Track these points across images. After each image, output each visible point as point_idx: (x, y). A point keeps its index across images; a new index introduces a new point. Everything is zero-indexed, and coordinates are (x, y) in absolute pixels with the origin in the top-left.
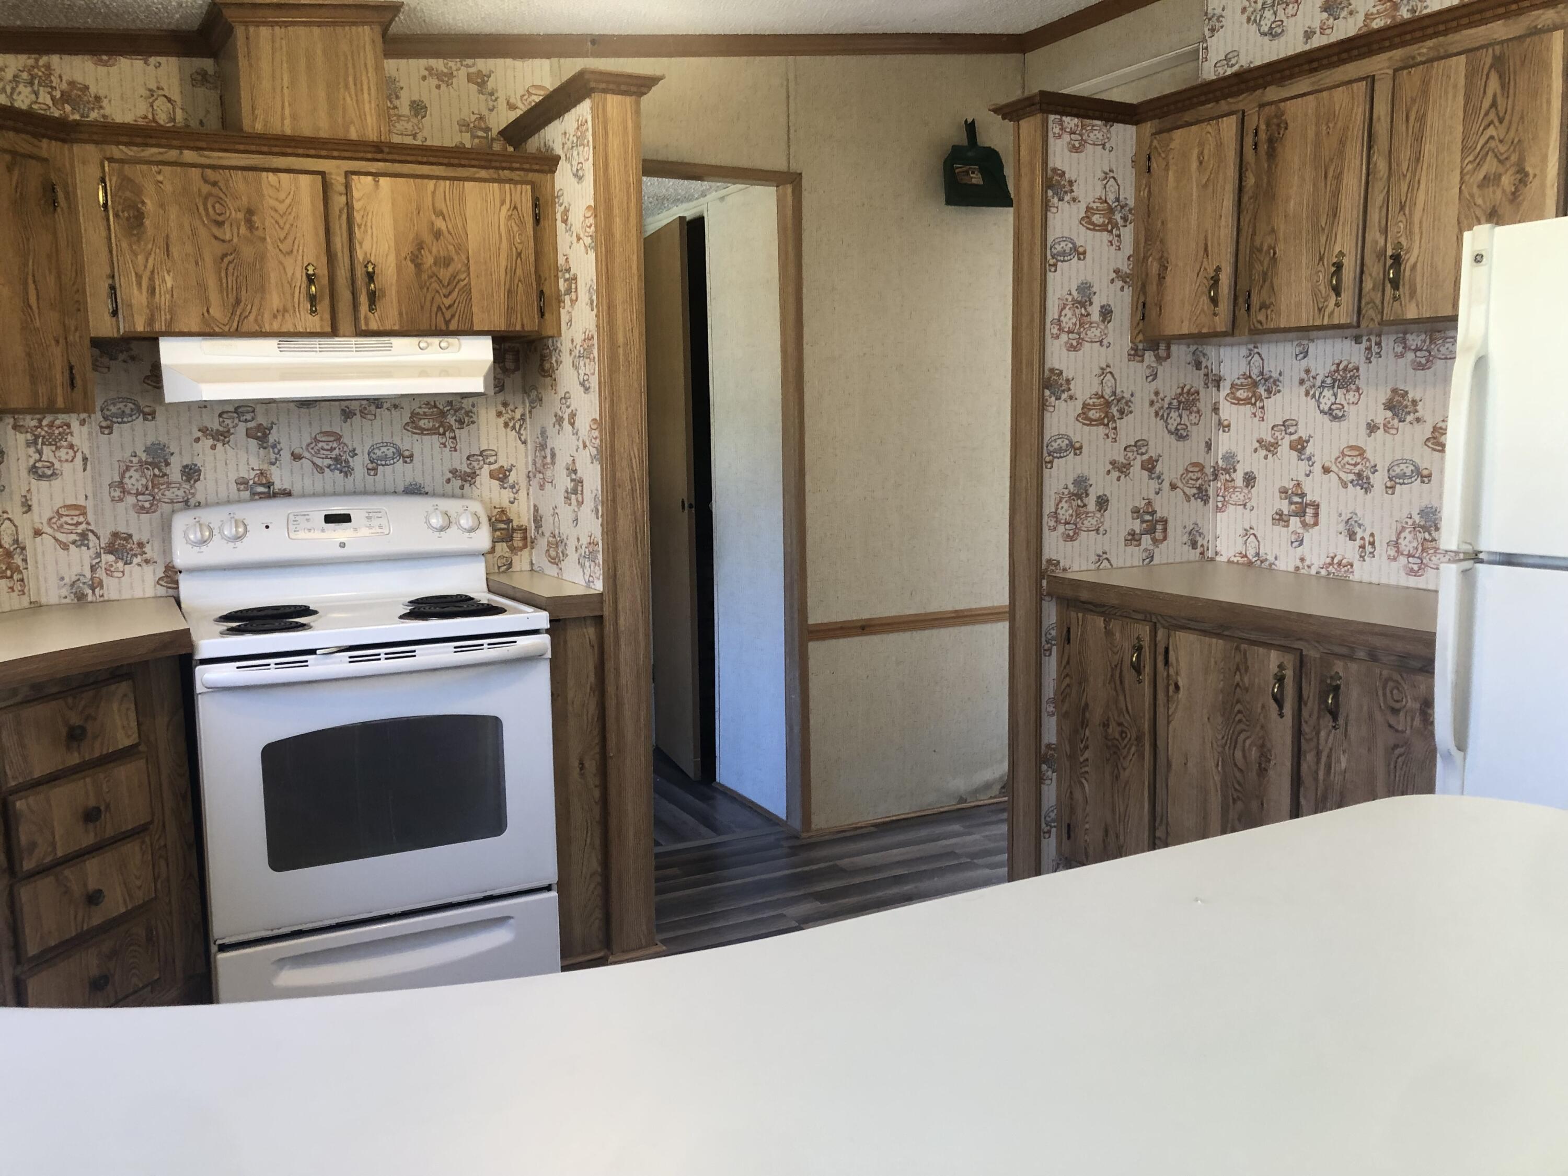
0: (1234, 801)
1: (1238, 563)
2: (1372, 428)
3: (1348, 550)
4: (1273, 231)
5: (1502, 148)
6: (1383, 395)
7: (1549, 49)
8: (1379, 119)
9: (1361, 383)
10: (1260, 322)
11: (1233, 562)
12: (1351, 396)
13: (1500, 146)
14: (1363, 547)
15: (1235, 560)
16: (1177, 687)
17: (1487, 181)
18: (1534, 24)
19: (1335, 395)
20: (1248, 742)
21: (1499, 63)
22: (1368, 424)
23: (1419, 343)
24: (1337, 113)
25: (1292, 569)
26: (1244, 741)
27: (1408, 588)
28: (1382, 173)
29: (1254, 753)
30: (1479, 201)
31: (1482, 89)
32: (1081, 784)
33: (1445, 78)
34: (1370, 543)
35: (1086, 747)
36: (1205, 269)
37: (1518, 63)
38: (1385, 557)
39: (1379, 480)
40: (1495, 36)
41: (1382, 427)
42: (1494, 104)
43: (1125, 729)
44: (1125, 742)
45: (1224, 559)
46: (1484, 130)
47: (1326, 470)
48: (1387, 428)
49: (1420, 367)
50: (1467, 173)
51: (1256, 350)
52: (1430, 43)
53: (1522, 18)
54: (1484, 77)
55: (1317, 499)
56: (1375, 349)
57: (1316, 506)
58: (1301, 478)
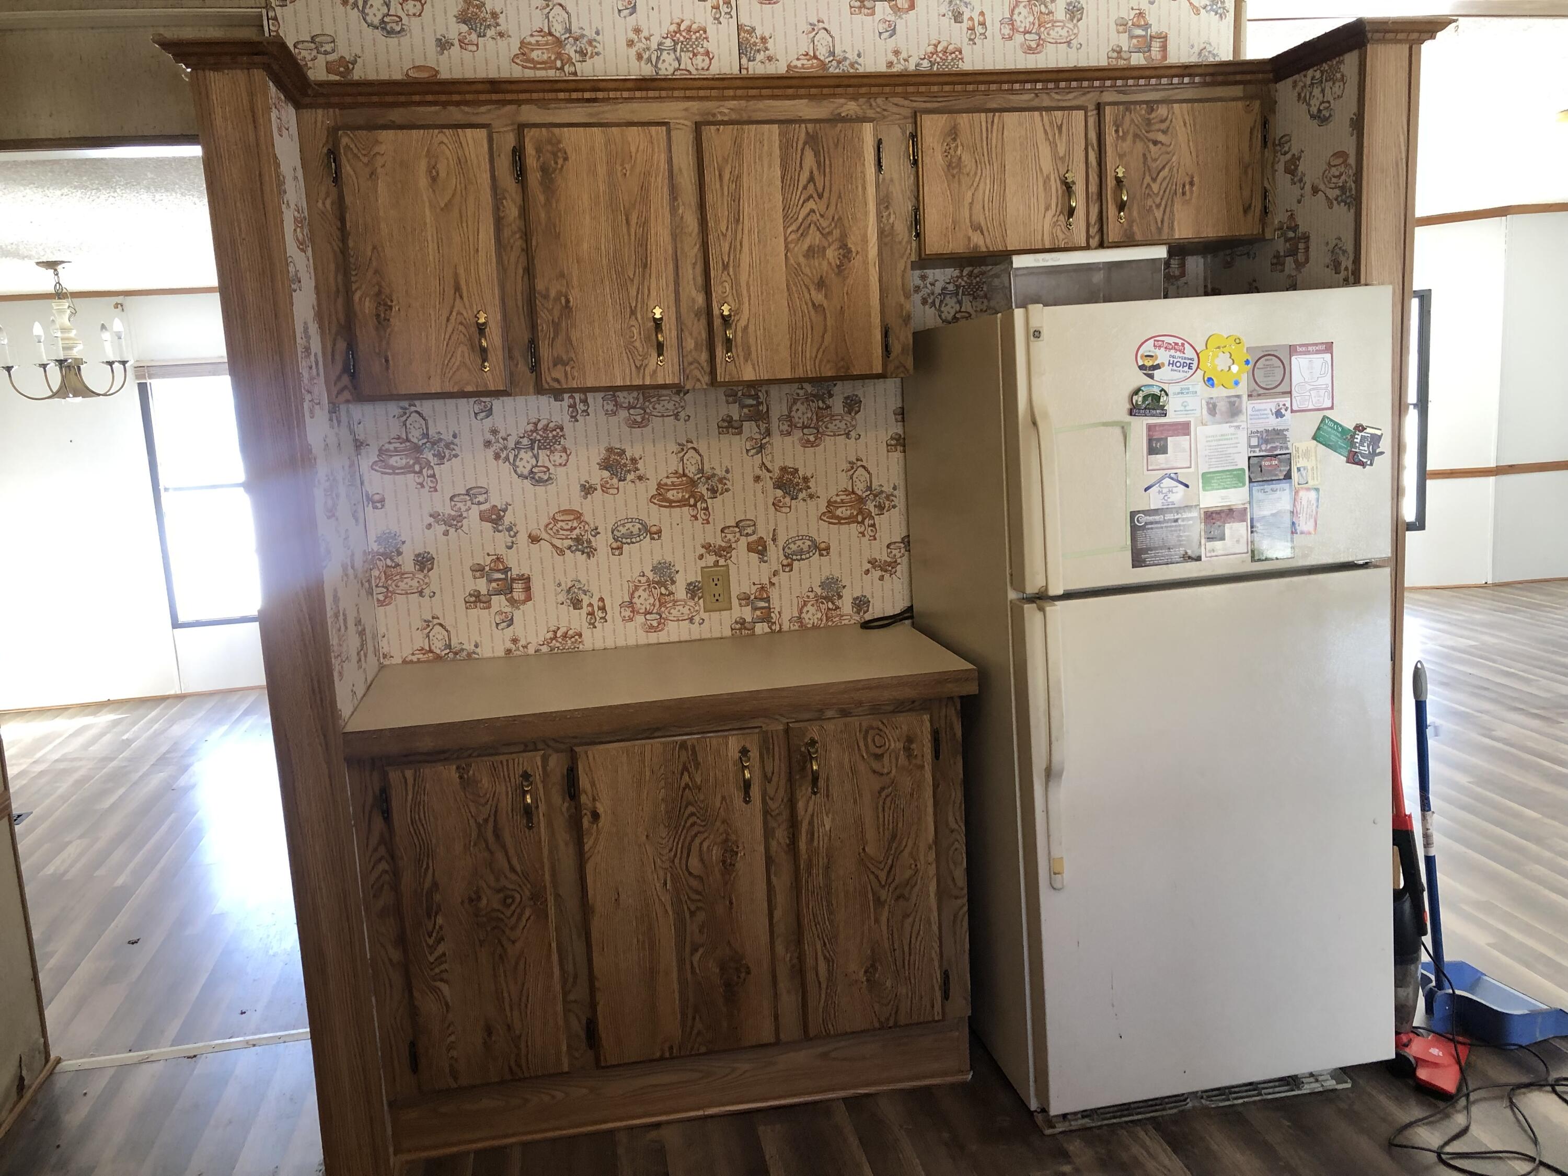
0: (692, 914)
1: (419, 661)
2: (587, 490)
3: (576, 620)
4: (562, 275)
5: (824, 223)
6: (597, 454)
7: (861, 140)
8: (680, 170)
9: (568, 443)
10: (557, 381)
11: (411, 662)
12: (557, 457)
13: (821, 220)
14: (591, 614)
15: (415, 658)
16: (596, 816)
17: (811, 253)
18: (838, 111)
19: (536, 457)
20: (705, 845)
21: (812, 140)
22: (583, 486)
23: (632, 401)
24: (633, 155)
25: (502, 654)
26: (701, 844)
27: (649, 645)
28: (691, 228)
29: (716, 853)
30: (807, 270)
31: (798, 164)
32: (435, 990)
33: (758, 144)
34: (599, 609)
35: (440, 940)
36: (459, 313)
37: (831, 145)
38: (619, 620)
39: (602, 543)
40: (800, 114)
41: (599, 487)
42: (811, 179)
43: (510, 893)
44: (513, 907)
45: (397, 660)
46: (804, 202)
47: (534, 539)
48: (605, 488)
49: (634, 424)
50: (791, 242)
51: (413, 409)
52: (733, 104)
53: (825, 103)
54: (799, 151)
55: (526, 571)
56: (580, 407)
57: (527, 580)
58: (501, 551)
